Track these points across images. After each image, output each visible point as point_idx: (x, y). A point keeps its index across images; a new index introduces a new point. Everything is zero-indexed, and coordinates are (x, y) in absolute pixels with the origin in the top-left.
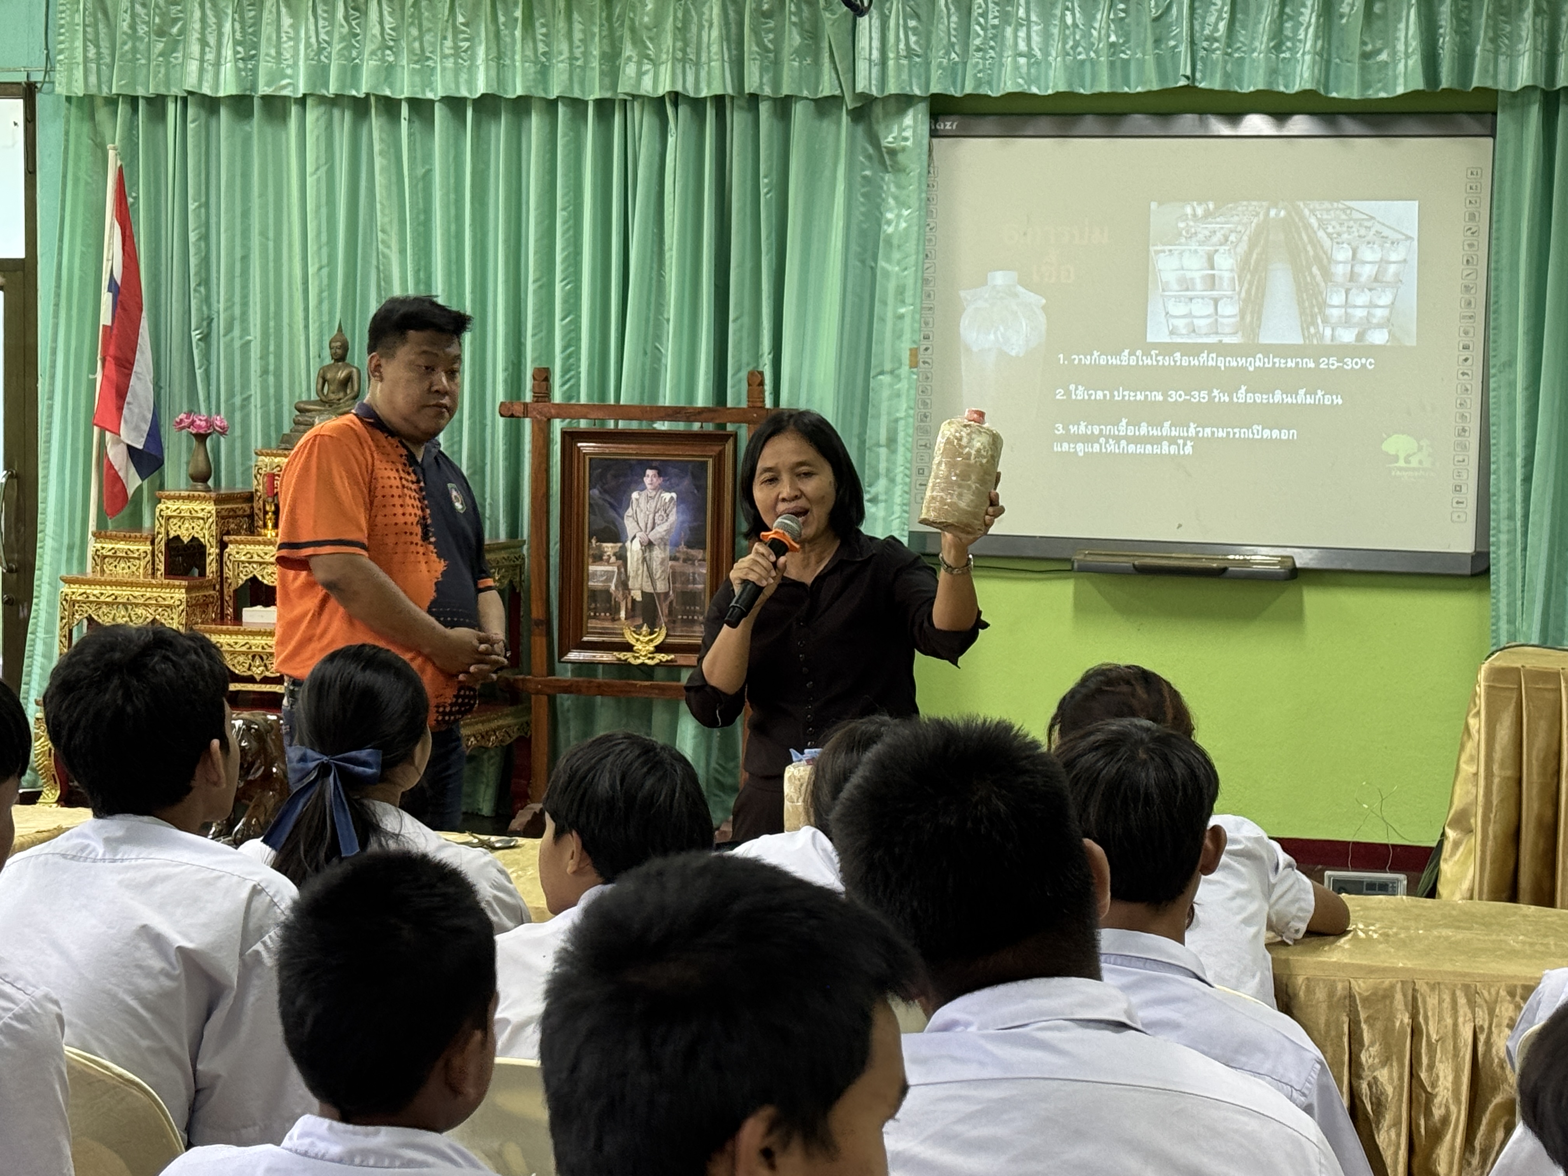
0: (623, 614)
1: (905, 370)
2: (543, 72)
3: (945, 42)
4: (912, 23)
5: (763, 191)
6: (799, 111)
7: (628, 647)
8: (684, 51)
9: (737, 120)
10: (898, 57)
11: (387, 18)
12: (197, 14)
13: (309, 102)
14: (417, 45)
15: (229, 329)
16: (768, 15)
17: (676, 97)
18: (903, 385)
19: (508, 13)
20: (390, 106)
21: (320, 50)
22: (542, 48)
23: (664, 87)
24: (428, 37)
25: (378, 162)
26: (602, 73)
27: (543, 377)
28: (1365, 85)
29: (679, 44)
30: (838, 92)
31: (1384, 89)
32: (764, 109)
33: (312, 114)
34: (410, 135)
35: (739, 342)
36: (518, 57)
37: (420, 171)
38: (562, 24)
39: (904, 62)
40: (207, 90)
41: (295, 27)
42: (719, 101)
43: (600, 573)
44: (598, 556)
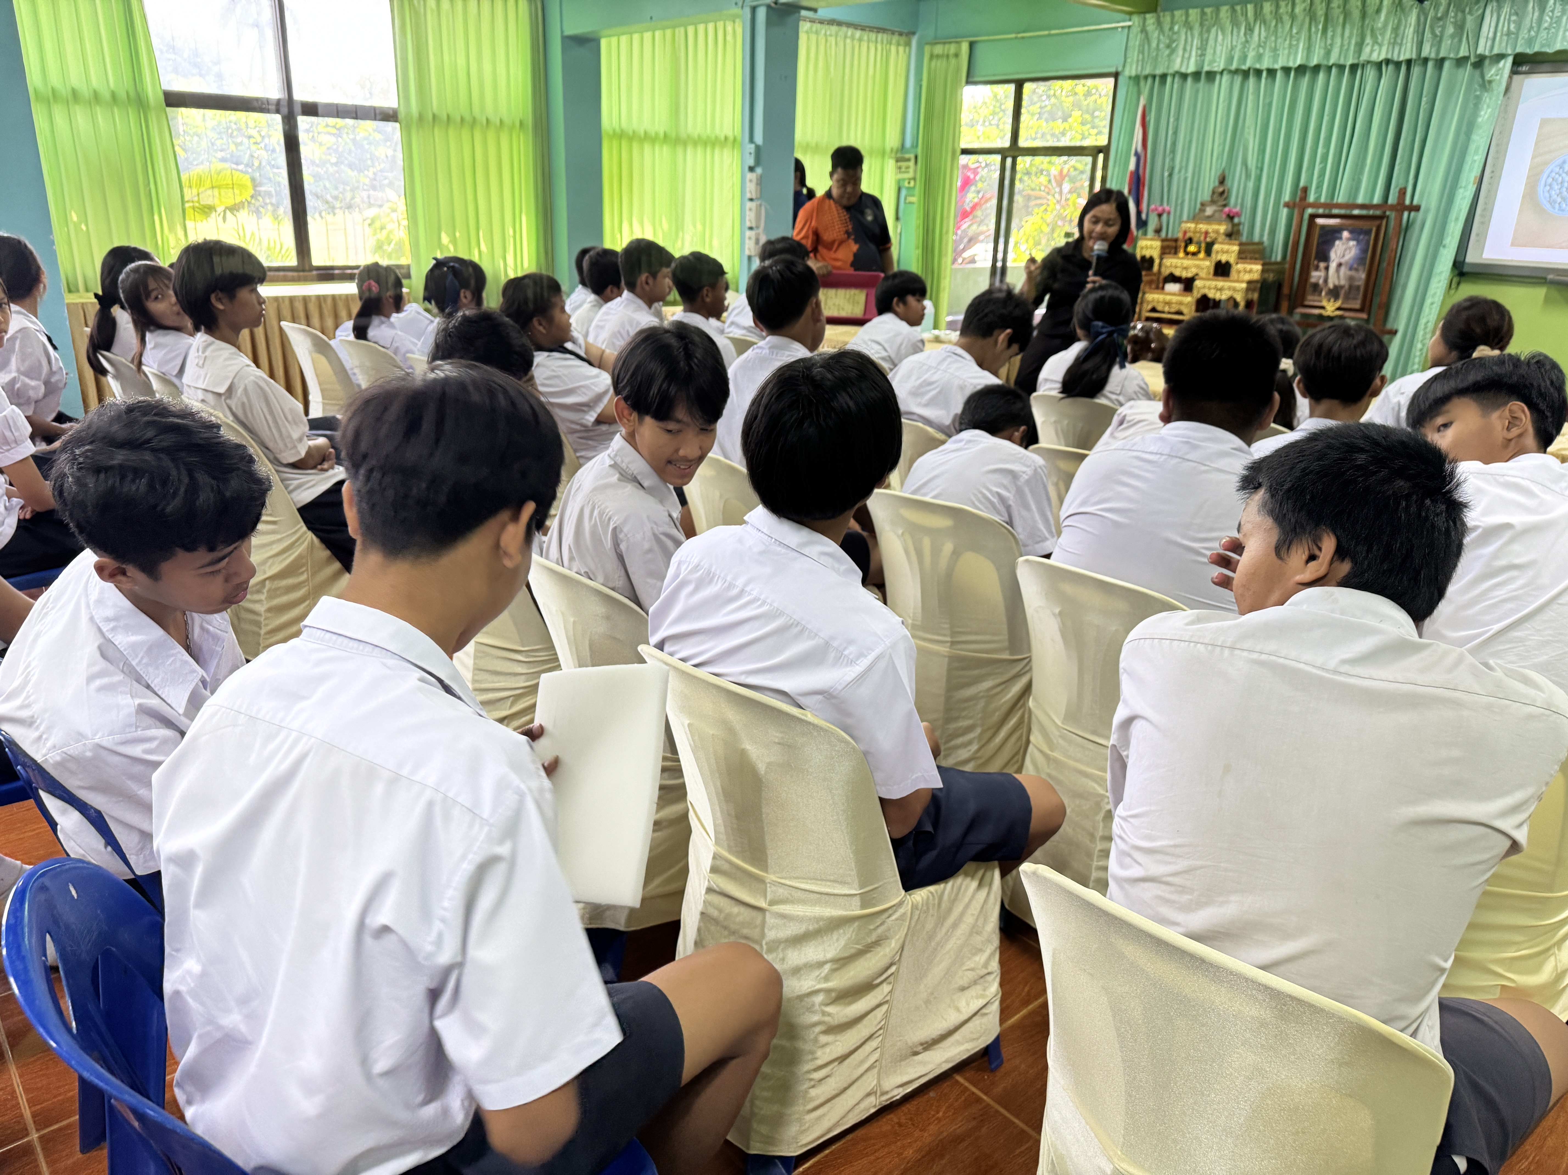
0: (1323, 293)
2: (1328, 53)
3: (1528, 26)
4: (1514, 18)
5: (1423, 103)
6: (1447, 64)
7: (1323, 308)
8: (1395, 38)
9: (1416, 71)
10: (1502, 35)
11: (1263, 34)
12: (1183, 37)
13: (1225, 73)
14: (1273, 45)
15: (1180, 171)
16: (1440, 19)
17: (1388, 61)
19: (1317, 27)
20: (1258, 72)
21: (1232, 48)
22: (1329, 42)
23: (1382, 57)
24: (1279, 41)
25: (1250, 97)
26: (1354, 52)
27: (1305, 190)
29: (1393, 36)
30: (1467, 54)
32: (1430, 65)
33: (1226, 77)
34: (1266, 85)
35: (1399, 174)
36: (1317, 46)
37: (1268, 101)
38: (1339, 30)
39: (1505, 38)
40: (1183, 70)
41: (1223, 40)
42: (1409, 62)
43: (1316, 276)
44: (1317, 268)
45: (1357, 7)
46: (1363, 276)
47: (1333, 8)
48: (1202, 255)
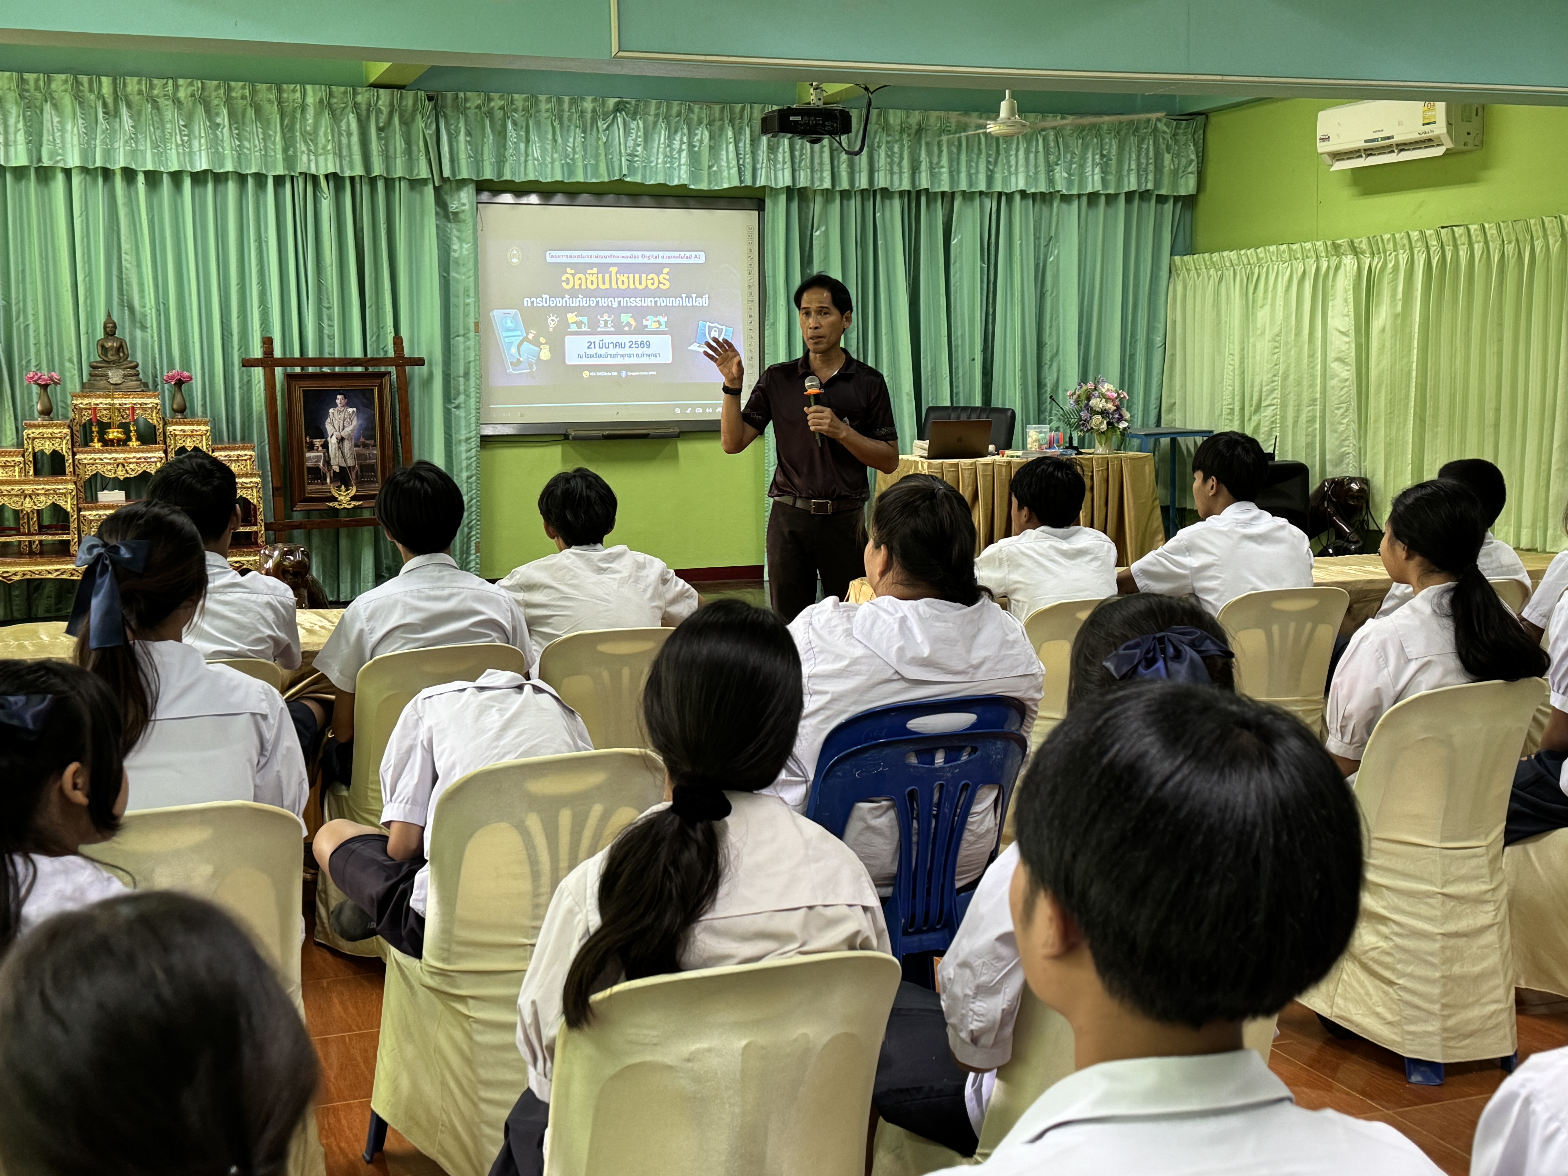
0: (328, 480)
1: (472, 334)
2: (239, 157)
6: (401, 186)
7: (335, 499)
13: (75, 171)
14: (154, 137)
17: (327, 177)
18: (471, 343)
19: (211, 120)
20: (129, 174)
22: (237, 142)
24: (158, 133)
26: (284, 159)
27: (269, 342)
28: (710, 183)
30: (429, 176)
31: (716, 185)
33: (78, 179)
34: (145, 192)
35: (371, 321)
36: (227, 148)
42: (352, 179)
43: (313, 457)
44: (311, 447)
45: (269, 101)
46: (376, 452)
47: (236, 98)
48: (134, 443)
